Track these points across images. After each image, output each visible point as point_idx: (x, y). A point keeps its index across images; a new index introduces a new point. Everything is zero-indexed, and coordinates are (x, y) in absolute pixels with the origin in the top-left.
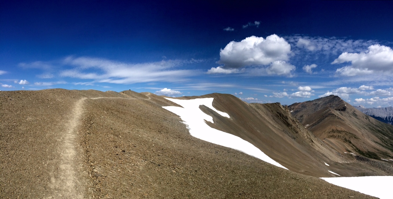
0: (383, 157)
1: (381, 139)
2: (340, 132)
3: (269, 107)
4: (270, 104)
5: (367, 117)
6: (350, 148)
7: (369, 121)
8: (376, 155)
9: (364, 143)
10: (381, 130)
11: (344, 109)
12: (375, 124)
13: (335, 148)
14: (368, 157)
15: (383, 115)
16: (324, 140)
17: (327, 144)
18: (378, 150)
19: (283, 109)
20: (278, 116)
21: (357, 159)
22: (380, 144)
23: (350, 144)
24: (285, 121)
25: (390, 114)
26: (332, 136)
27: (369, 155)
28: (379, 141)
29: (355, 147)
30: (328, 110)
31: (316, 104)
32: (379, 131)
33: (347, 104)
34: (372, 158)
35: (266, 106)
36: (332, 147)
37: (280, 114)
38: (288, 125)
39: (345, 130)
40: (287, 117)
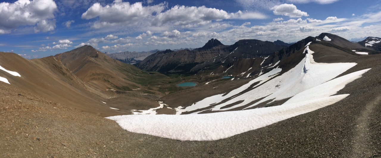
0: (134, 89)
1: (127, 76)
2: (99, 74)
3: (45, 60)
4: (46, 58)
5: (115, 61)
6: (109, 86)
7: (117, 63)
8: (128, 88)
9: (118, 80)
10: (126, 69)
11: (97, 56)
12: (121, 65)
13: (99, 88)
14: (124, 90)
15: (123, 58)
16: (88, 83)
17: (92, 85)
18: (129, 84)
19: (57, 60)
20: (55, 68)
21: (117, 93)
22: (127, 79)
23: (109, 83)
24: (61, 71)
25: (127, 57)
26: (93, 79)
27: (124, 89)
28: (126, 77)
29: (113, 84)
30: (86, 58)
31: (74, 53)
32: (125, 70)
33: (99, 52)
34: (126, 90)
35: (44, 60)
36: (96, 87)
37: (56, 66)
38: (64, 74)
39: (103, 73)
40: (61, 67)
